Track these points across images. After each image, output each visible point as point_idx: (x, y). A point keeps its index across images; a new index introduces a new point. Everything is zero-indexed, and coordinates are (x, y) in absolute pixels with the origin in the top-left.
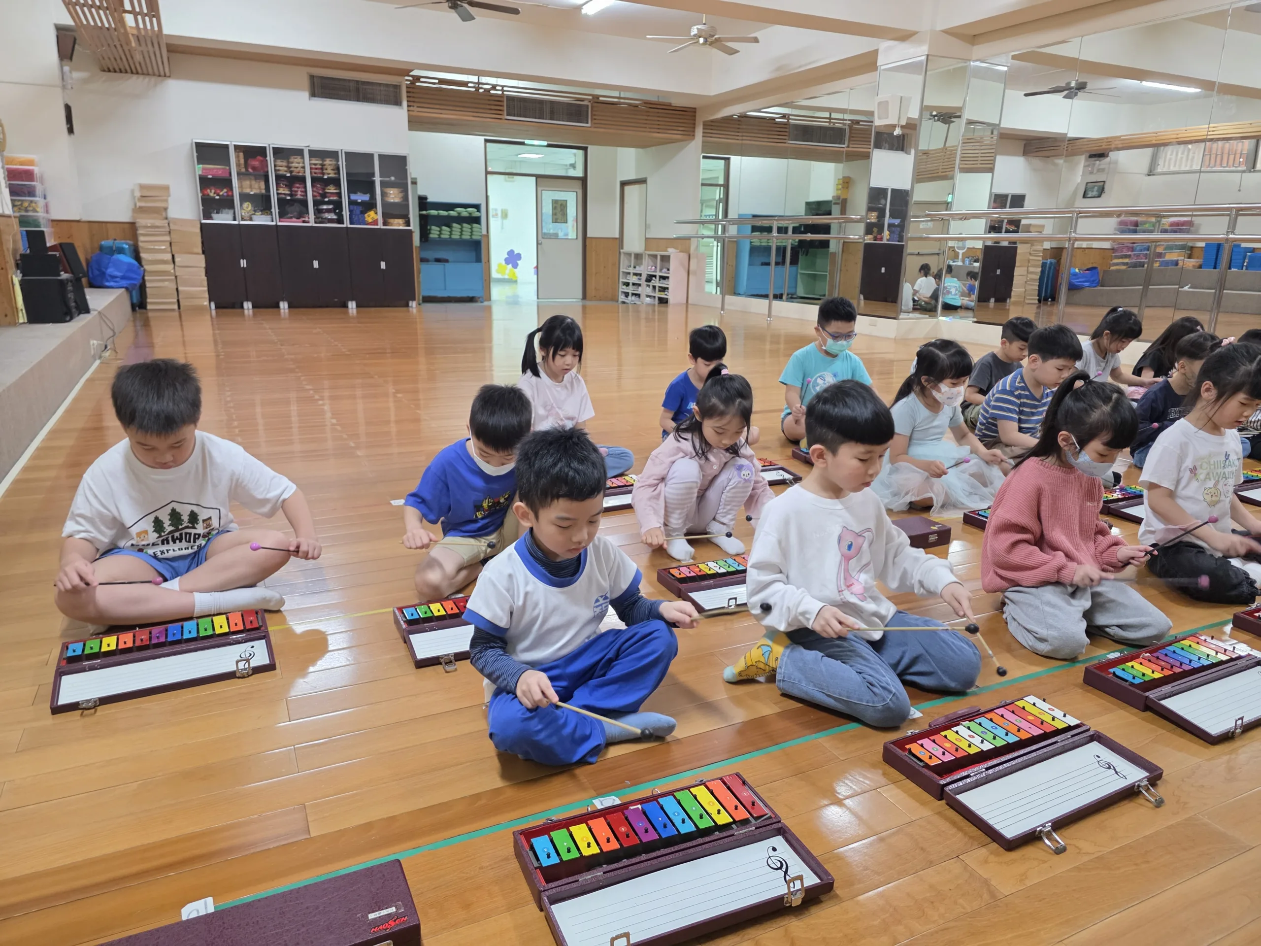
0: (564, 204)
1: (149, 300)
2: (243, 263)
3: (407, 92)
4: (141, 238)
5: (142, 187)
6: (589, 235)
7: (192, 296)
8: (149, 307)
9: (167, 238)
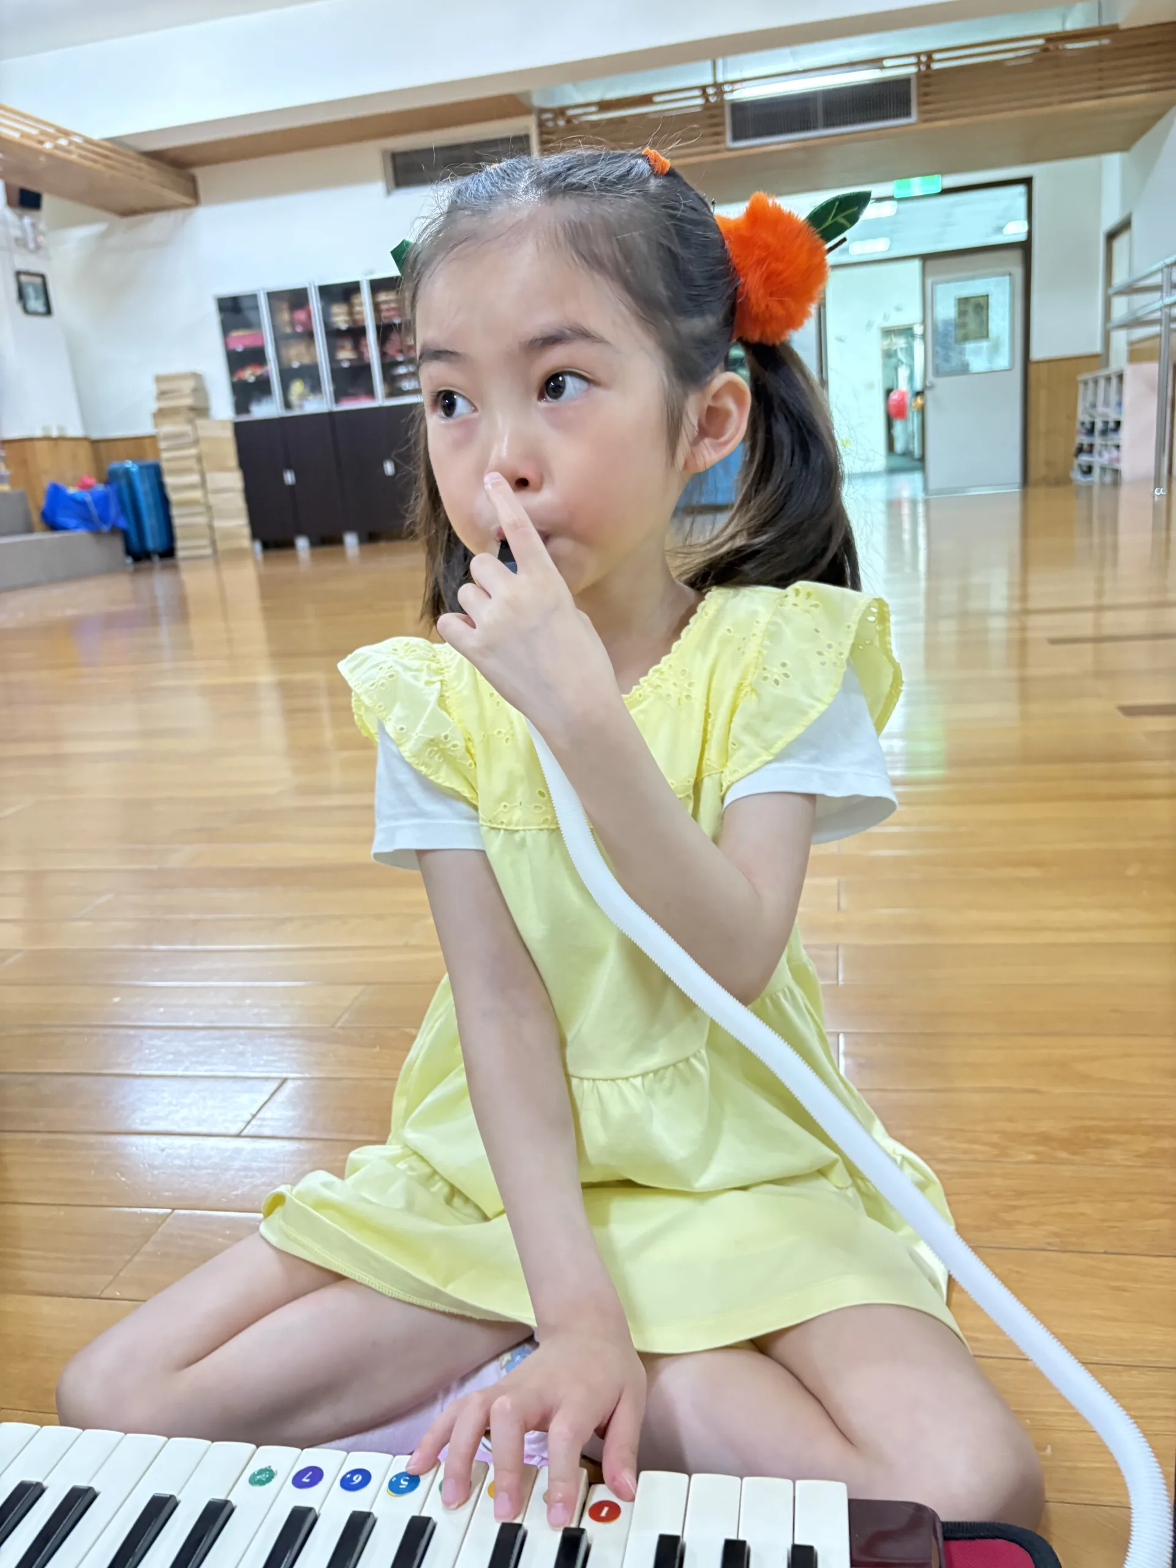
0: (982, 301)
1: (180, 544)
2: (289, 478)
3: (542, 143)
4: (165, 455)
5: (159, 379)
6: (1036, 354)
7: (229, 535)
8: (180, 553)
9: (193, 451)
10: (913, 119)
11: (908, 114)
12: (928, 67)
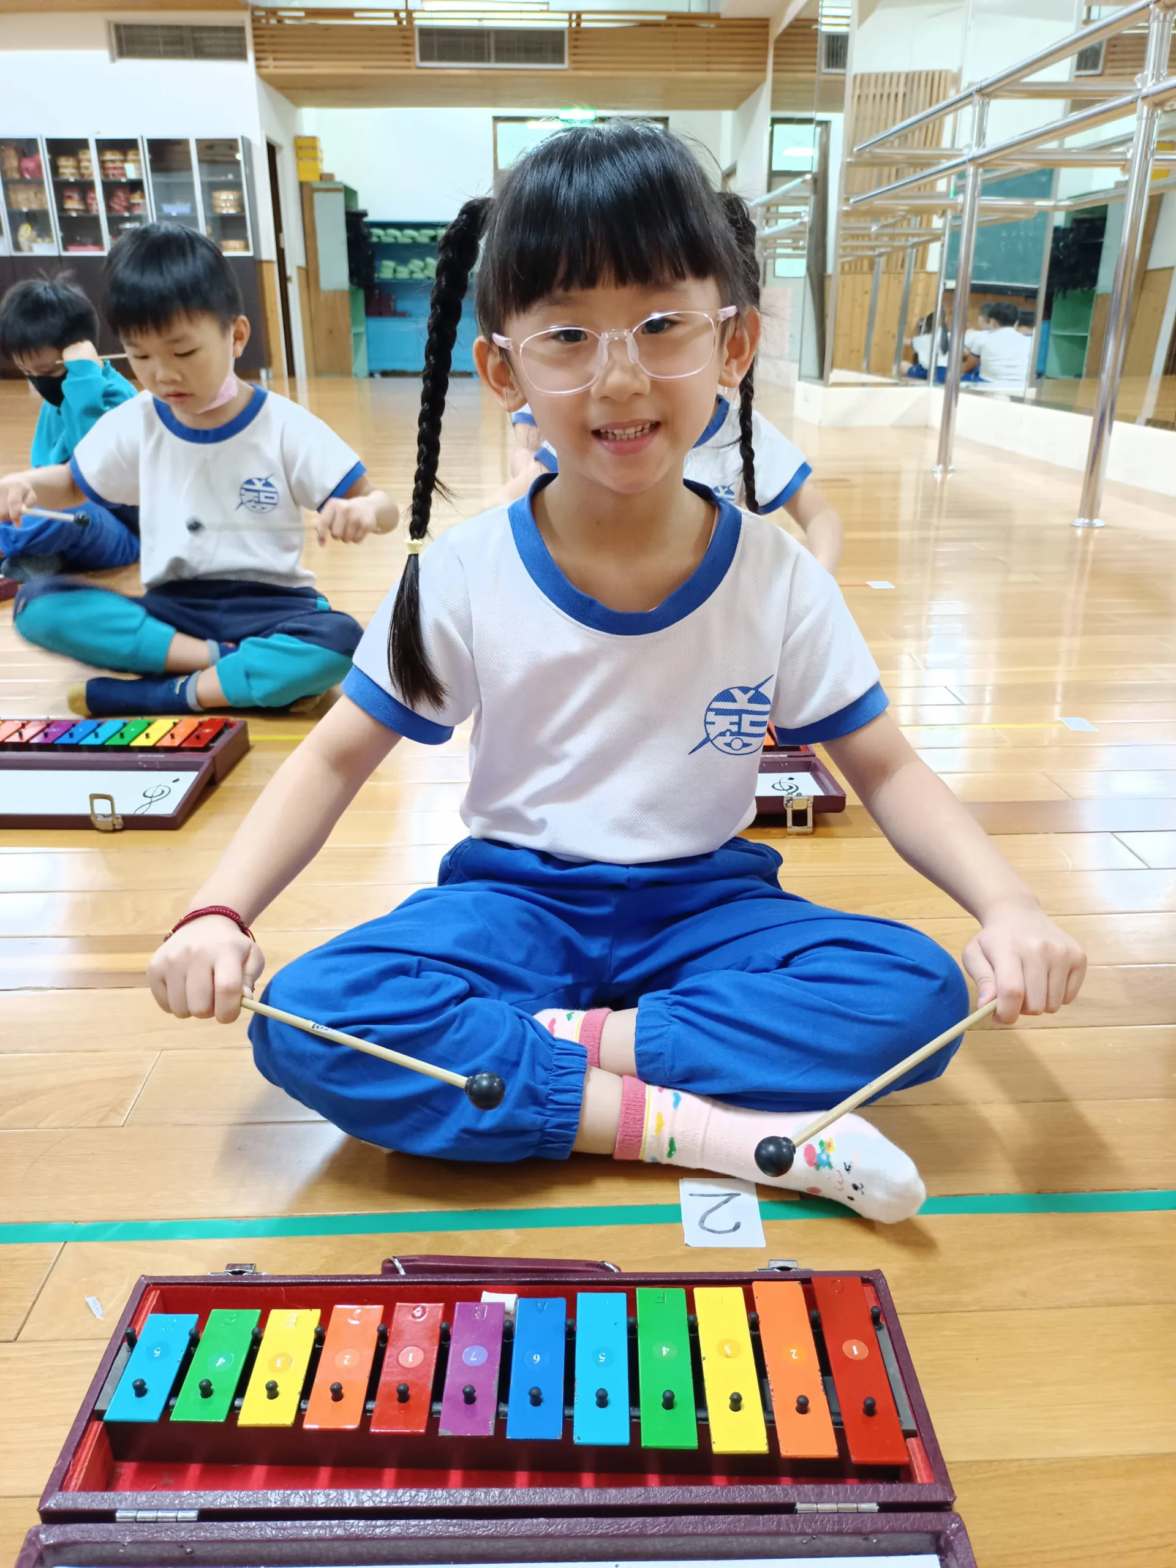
3: (255, 36)
10: (565, 66)
11: (562, 61)
12: (578, 25)
